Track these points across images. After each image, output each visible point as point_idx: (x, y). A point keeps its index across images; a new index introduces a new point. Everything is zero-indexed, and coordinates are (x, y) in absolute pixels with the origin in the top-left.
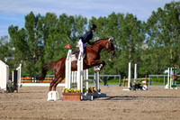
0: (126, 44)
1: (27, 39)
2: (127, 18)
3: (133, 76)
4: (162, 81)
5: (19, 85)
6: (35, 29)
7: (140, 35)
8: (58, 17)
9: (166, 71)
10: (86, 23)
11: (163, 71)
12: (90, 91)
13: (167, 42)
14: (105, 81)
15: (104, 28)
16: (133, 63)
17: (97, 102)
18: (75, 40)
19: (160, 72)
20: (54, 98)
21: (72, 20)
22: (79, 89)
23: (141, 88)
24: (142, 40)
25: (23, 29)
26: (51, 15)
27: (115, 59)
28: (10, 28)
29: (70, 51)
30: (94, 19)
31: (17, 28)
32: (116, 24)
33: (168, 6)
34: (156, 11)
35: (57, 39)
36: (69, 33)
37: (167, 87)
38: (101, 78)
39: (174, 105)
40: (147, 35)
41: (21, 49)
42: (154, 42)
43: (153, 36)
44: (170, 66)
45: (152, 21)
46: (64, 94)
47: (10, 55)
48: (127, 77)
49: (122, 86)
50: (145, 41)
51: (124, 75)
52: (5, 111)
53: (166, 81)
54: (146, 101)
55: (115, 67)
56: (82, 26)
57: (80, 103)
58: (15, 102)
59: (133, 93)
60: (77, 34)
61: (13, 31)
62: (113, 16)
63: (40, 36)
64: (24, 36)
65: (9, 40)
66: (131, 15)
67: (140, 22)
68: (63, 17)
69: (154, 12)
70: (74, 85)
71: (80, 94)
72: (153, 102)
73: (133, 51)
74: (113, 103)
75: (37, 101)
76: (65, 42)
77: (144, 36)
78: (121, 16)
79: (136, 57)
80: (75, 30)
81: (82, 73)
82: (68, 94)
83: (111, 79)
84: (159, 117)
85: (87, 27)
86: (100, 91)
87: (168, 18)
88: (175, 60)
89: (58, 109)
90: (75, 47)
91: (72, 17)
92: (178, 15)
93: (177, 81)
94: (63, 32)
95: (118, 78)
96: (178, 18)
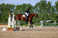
2: (28, 5)
4: (39, 25)
7: (32, 10)
9: (41, 22)
10: (15, 7)
11: (40, 22)
12: (16, 28)
13: (41, 12)
15: (21, 8)
18: (11, 12)
19: (39, 22)
20: (5, 30)
22: (13, 27)
26: (4, 4)
29: (10, 15)
30: (18, 5)
32: (25, 7)
33: (41, 1)
35: (6, 12)
36: (10, 10)
37: (41, 26)
39: (43, 32)
40: (35, 10)
43: (36, 11)
44: (42, 20)
45: (36, 6)
46: (8, 29)
48: (28, 24)
49: (27, 26)
53: (41, 25)
54: (34, 31)
57: (13, 32)
59: (30, 28)
60: (12, 10)
62: (24, 4)
66: (30, 4)
67: (32, 6)
68: (8, 5)
69: (37, 3)
70: (11, 26)
71: (13, 29)
72: (37, 31)
74: (24, 31)
76: (8, 13)
77: (34, 11)
80: (12, 9)
81: (14, 22)
83: (23, 24)
84: (38, 36)
85: (15, 8)
86: (19, 28)
87: (41, 5)
88: (44, 18)
89: (6, 34)
90: (11, 14)
91: (10, 5)
92: (44, 4)
93: (44, 25)
94: (8, 9)
95: (25, 24)
96: (44, 5)
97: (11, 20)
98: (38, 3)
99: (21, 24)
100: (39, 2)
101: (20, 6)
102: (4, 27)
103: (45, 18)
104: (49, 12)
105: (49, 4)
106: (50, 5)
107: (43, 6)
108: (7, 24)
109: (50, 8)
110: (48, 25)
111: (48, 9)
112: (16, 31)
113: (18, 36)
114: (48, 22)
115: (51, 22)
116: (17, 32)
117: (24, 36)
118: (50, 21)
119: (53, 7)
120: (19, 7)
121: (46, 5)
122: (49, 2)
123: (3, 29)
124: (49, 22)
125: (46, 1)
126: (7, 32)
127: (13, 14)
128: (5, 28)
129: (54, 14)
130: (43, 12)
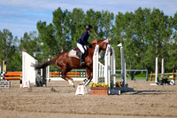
0: (152, 39)
1: (55, 34)
2: (154, 13)
3: (160, 71)
5: (48, 79)
6: (62, 25)
7: (166, 30)
8: (85, 13)
10: (112, 18)
12: (117, 85)
14: (132, 75)
15: (131, 23)
16: (160, 58)
17: (124, 96)
18: (101, 34)
20: (82, 92)
21: (99, 15)
22: (106, 83)
23: (168, 83)
24: (168, 35)
25: (51, 25)
26: (79, 11)
27: (142, 54)
28: (38, 24)
29: (97, 46)
30: (120, 14)
31: (45, 23)
32: (143, 19)
36: (96, 29)
38: (128, 73)
40: (174, 30)
41: (49, 44)
46: (92, 88)
47: (39, 50)
48: (154, 72)
49: (149, 81)
50: (172, 36)
51: (151, 70)
52: (35, 105)
55: (142, 61)
56: (108, 21)
58: (44, 96)
59: (160, 87)
60: (104, 29)
61: (41, 26)
62: (140, 10)
63: (68, 32)
64: (52, 31)
65: (37, 35)
66: (158, 10)
67: (166, 17)
68: (91, 13)
70: (101, 80)
71: (108, 89)
73: (160, 46)
74: (142, 97)
75: (66, 95)
77: (171, 31)
78: (148, 11)
79: (162, 51)
80: (102, 26)
81: (109, 68)
82: (96, 89)
83: (138, 73)
85: (113, 22)
86: (127, 85)
95: (145, 72)
97: (102, 60)
99: (133, 72)
101: (129, 17)
112: (116, 96)
113: (123, 113)
116: (121, 99)
123: (78, 89)
126: (89, 100)
128: (82, 87)
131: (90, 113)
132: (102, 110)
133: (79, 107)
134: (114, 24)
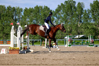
2: (45, 8)
3: (48, 40)
4: (63, 43)
9: (66, 38)
10: (22, 11)
11: (64, 37)
12: (24, 48)
13: (66, 21)
14: (33, 43)
15: (32, 14)
17: (28, 54)
18: (16, 20)
19: (62, 38)
20: (4, 52)
22: (18, 47)
23: (52, 47)
24: (52, 21)
26: (3, 7)
29: (13, 26)
30: (26, 9)
32: (39, 12)
33: (66, 2)
34: (60, 5)
35: (6, 20)
36: (13, 17)
37: (66, 46)
38: (30, 41)
39: (70, 56)
40: (55, 18)
42: (59, 21)
43: (58, 18)
44: (67, 35)
45: (58, 11)
46: (10, 50)
48: (45, 41)
49: (42, 46)
50: (54, 21)
51: (43, 40)
53: (66, 43)
54: (55, 54)
56: (20, 13)
57: (18, 55)
60: (17, 17)
62: (37, 7)
67: (51, 11)
68: (9, 8)
69: (59, 5)
70: (15, 45)
71: (19, 50)
72: (59, 54)
76: (10, 22)
80: (16, 15)
81: (20, 39)
82: (12, 50)
83: (36, 41)
84: (62, 62)
85: (22, 13)
86: (30, 48)
87: (66, 9)
88: (71, 32)
89: (7, 58)
90: (16, 24)
91: (14, 8)
92: (71, 7)
93: (72, 43)
94: (9, 16)
95: (40, 41)
96: (71, 9)
97: (16, 34)
98: (62, 4)
99: (33, 41)
100: (64, 3)
101: (31, 11)
102: (3, 47)
103: (73, 30)
104: (81, 21)
105: (80, 6)
106: (82, 9)
107: (69, 10)
108: (9, 42)
109: (82, 13)
110: (77, 43)
111: (78, 16)
112: (23, 54)
113: (27, 64)
114: (77, 39)
115: (84, 38)
116: (26, 56)
117: (38, 63)
118: (81, 36)
119: (87, 12)
120: (28, 12)
121: (75, 8)
122: (79, 4)
123: (2, 51)
124: (79, 39)
125: (75, 2)
127: (18, 24)
128: (4, 49)
129: (89, 24)
130: (69, 20)
131: (8, 64)
132: (16, 62)
133: (2, 61)
134: (23, 14)
